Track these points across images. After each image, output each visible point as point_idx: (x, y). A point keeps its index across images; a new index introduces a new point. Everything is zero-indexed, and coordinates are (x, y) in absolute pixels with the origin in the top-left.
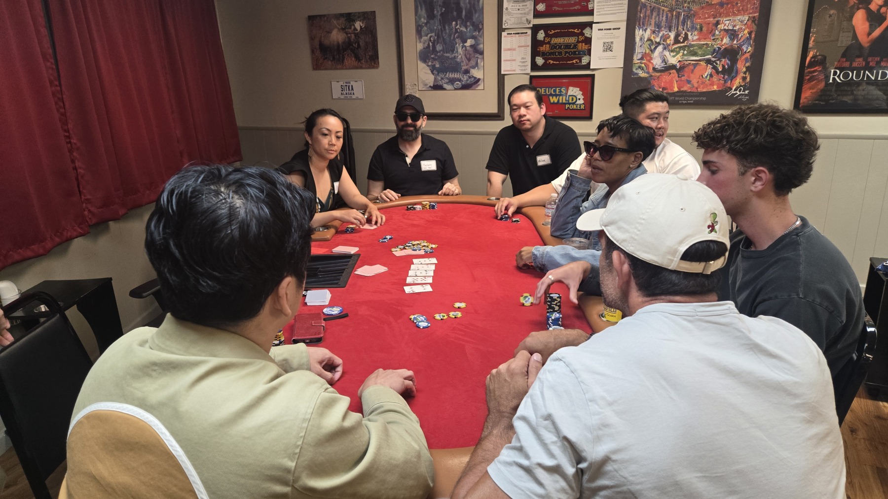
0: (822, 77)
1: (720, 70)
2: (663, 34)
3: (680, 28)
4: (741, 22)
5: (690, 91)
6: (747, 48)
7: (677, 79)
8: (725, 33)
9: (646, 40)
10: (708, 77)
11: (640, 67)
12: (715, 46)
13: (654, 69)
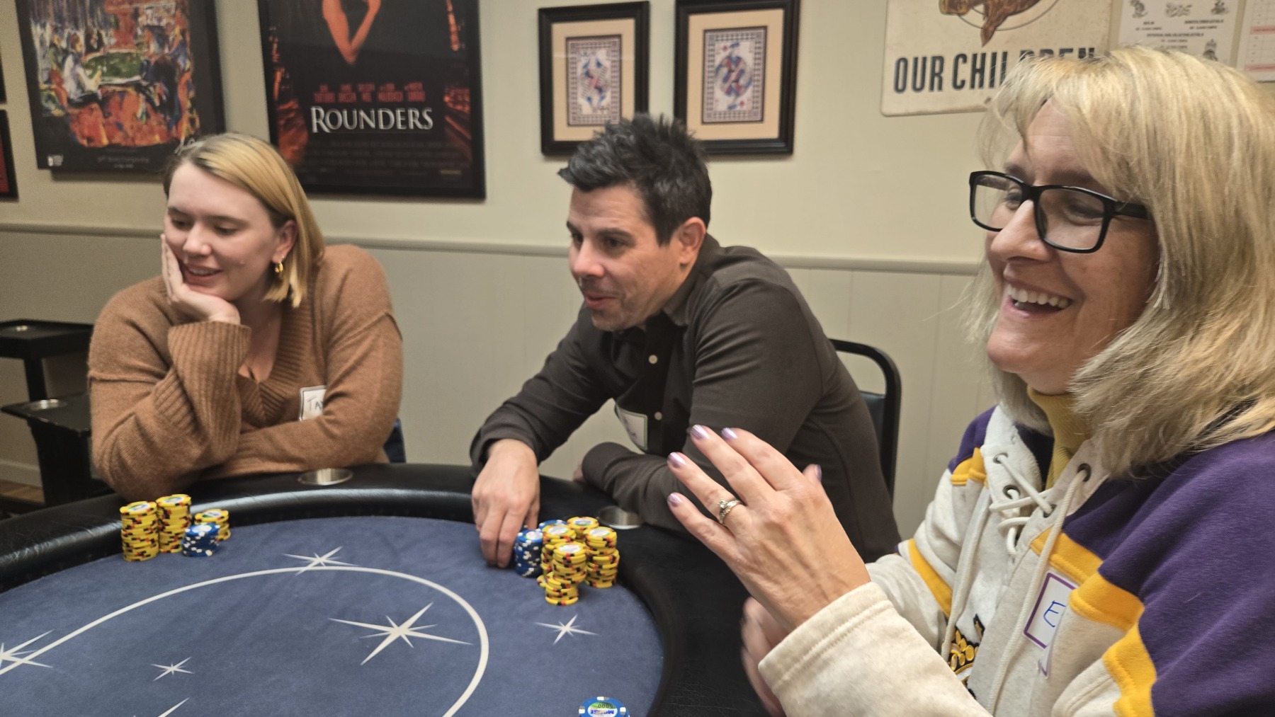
0: (300, 122)
1: (157, 103)
2: (69, 34)
3: (89, 24)
4: (168, 11)
5: (124, 144)
6: (185, 64)
7: (104, 121)
8: (150, 33)
9: (48, 44)
10: (144, 117)
11: (50, 98)
12: (142, 58)
13: (69, 101)
